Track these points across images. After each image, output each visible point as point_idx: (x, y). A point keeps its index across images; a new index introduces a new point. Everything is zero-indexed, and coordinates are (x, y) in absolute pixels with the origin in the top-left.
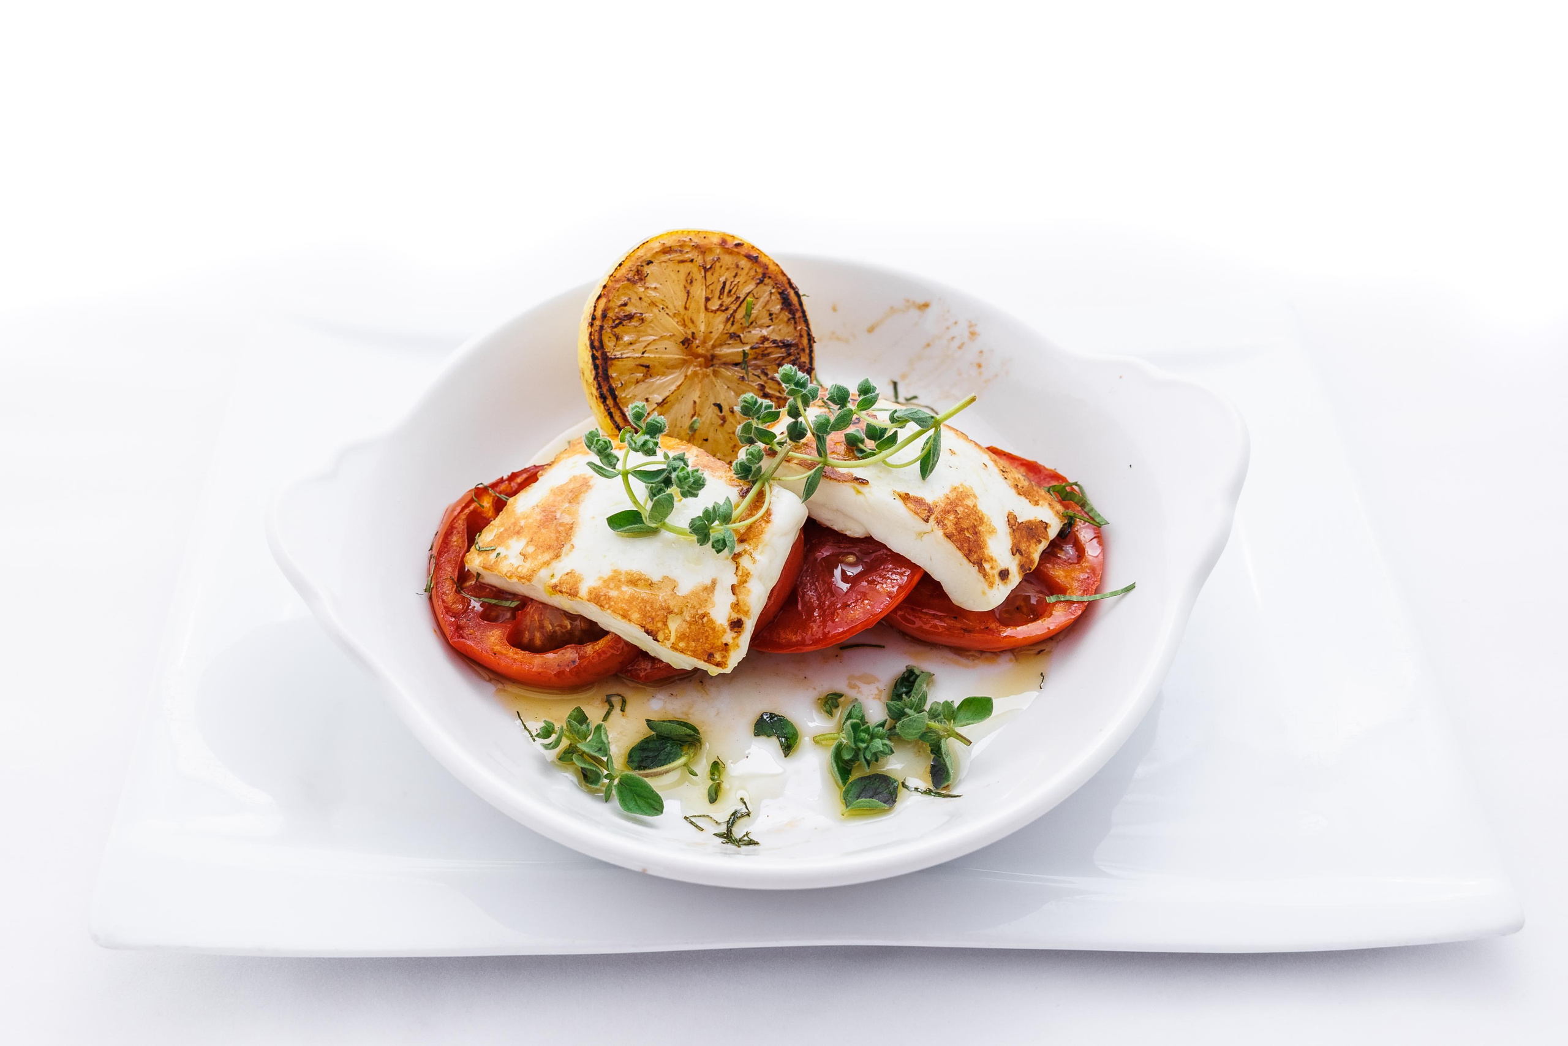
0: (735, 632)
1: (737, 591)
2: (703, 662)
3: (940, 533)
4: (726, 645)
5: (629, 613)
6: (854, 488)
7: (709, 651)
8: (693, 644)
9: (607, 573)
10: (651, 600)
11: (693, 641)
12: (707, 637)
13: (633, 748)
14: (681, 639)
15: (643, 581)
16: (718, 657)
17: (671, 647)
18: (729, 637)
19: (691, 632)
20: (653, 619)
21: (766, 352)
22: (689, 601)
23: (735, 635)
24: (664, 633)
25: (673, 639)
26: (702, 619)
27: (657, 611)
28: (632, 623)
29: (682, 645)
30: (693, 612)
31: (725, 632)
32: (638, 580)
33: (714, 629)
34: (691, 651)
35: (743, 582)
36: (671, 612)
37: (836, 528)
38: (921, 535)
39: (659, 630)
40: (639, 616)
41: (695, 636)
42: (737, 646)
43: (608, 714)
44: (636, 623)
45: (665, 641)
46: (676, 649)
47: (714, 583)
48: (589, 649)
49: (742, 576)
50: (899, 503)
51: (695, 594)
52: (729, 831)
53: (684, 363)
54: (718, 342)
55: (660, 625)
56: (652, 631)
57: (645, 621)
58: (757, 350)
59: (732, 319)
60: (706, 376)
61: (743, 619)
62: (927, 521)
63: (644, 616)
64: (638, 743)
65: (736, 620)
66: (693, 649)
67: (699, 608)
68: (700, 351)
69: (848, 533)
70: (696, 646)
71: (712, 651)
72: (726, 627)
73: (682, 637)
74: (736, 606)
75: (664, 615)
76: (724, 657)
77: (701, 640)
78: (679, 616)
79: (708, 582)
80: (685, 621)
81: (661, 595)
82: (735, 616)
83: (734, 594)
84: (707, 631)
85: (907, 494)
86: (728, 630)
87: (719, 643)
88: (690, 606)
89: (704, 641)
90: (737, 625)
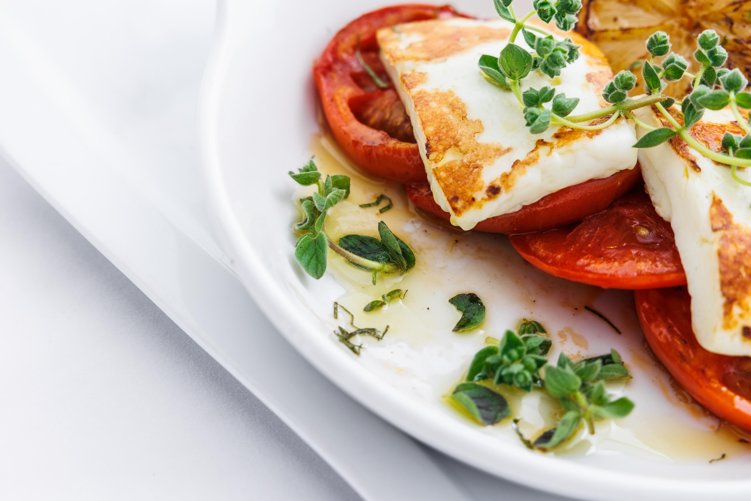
0: (488, 195)
1: (516, 167)
2: (445, 198)
3: (716, 247)
4: (473, 199)
5: (429, 123)
6: (686, 170)
7: (458, 195)
8: (451, 180)
9: (444, 89)
10: (451, 127)
11: (454, 179)
12: (465, 184)
13: (357, 235)
14: (446, 169)
15: (461, 111)
16: (459, 204)
17: (433, 169)
18: (480, 195)
19: (458, 171)
20: (440, 140)
21: (745, 52)
22: (478, 149)
23: (486, 197)
24: (437, 156)
25: (440, 164)
26: (474, 168)
27: (448, 137)
28: (423, 132)
29: (443, 174)
30: (474, 158)
31: (480, 189)
32: (459, 108)
33: (474, 181)
34: (445, 184)
35: (527, 163)
36: (456, 145)
37: (653, 199)
38: (704, 241)
39: (436, 151)
40: (432, 130)
41: (458, 176)
42: (480, 206)
43: (369, 205)
44: (426, 133)
45: (433, 162)
46: (435, 174)
47: (509, 150)
48: (392, 143)
49: (530, 158)
50: (708, 202)
51: (487, 148)
52: (352, 335)
53: (671, 14)
54: (711, 17)
55: (441, 148)
56: (430, 148)
57: (433, 137)
58: (738, 46)
59: (737, 6)
60: (679, 35)
61: (503, 190)
62: (715, 230)
63: (436, 133)
64: (363, 236)
65: (496, 187)
66: (448, 184)
67: (480, 159)
68: (691, 12)
69: (657, 208)
70: (451, 184)
71: (460, 196)
72: (484, 186)
73: (449, 169)
74: (506, 176)
75: (450, 143)
76: (464, 207)
77: (459, 182)
78: (461, 154)
79: (505, 146)
80: (462, 161)
81: (464, 130)
82: (498, 183)
83: (513, 167)
84: (470, 179)
85: (720, 201)
86: (485, 189)
87: (469, 193)
88: (475, 153)
89: (460, 185)
90: (494, 191)
